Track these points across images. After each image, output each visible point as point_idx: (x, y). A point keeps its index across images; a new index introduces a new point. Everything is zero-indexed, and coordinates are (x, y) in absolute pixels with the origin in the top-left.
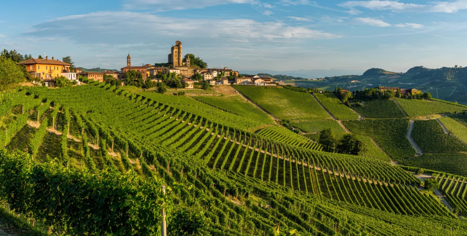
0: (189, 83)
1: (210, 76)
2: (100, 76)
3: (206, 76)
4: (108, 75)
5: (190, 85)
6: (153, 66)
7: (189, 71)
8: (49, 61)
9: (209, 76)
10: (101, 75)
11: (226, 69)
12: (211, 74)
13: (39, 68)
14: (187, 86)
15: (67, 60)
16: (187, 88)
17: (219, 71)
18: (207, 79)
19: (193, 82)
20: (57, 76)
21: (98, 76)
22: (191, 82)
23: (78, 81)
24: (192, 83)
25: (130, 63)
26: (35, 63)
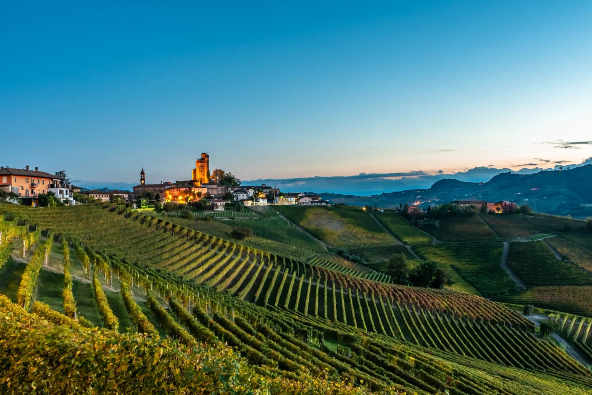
0: (219, 204)
1: (245, 195)
2: (105, 196)
3: (240, 196)
4: (116, 195)
5: (220, 207)
6: (174, 184)
7: (218, 189)
8: (31, 172)
9: (243, 195)
10: (107, 195)
11: (264, 186)
12: (246, 193)
13: (15, 181)
14: (217, 208)
15: (61, 175)
16: (216, 210)
17: (255, 189)
18: (242, 199)
19: (224, 203)
20: (42, 193)
21: (103, 196)
22: (222, 203)
23: (72, 199)
24: (223, 205)
25: (144, 179)
26: (9, 173)
